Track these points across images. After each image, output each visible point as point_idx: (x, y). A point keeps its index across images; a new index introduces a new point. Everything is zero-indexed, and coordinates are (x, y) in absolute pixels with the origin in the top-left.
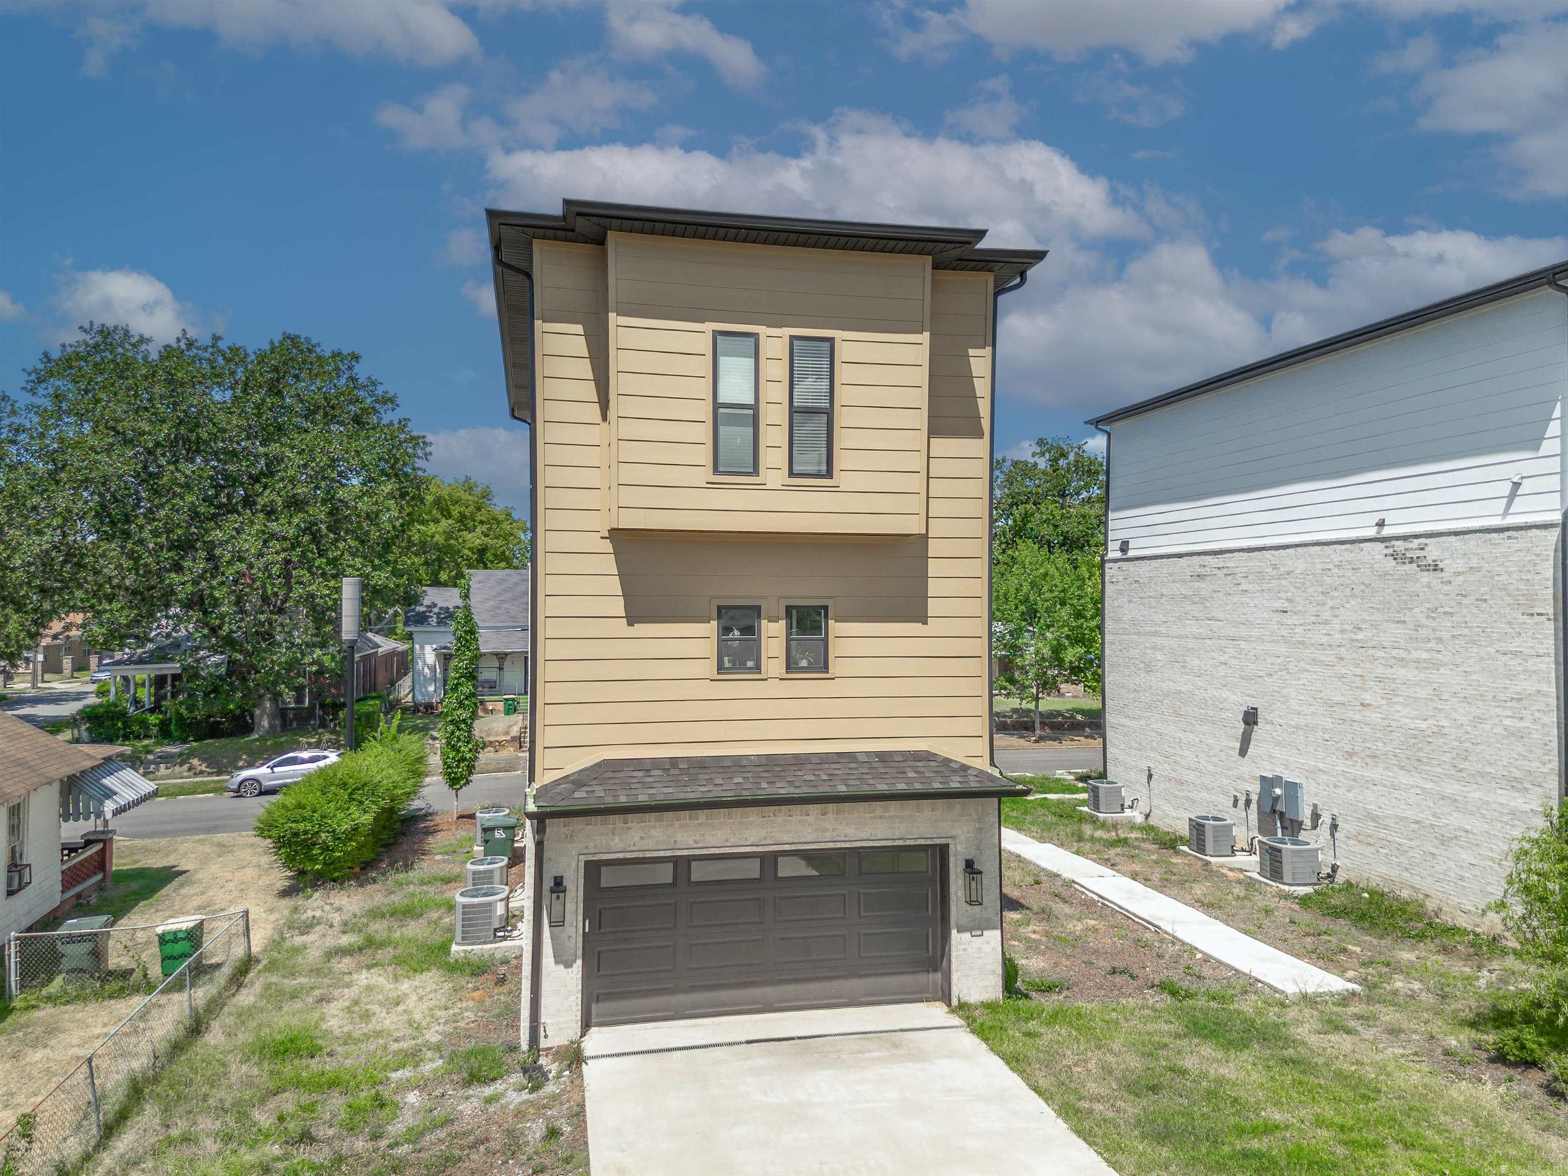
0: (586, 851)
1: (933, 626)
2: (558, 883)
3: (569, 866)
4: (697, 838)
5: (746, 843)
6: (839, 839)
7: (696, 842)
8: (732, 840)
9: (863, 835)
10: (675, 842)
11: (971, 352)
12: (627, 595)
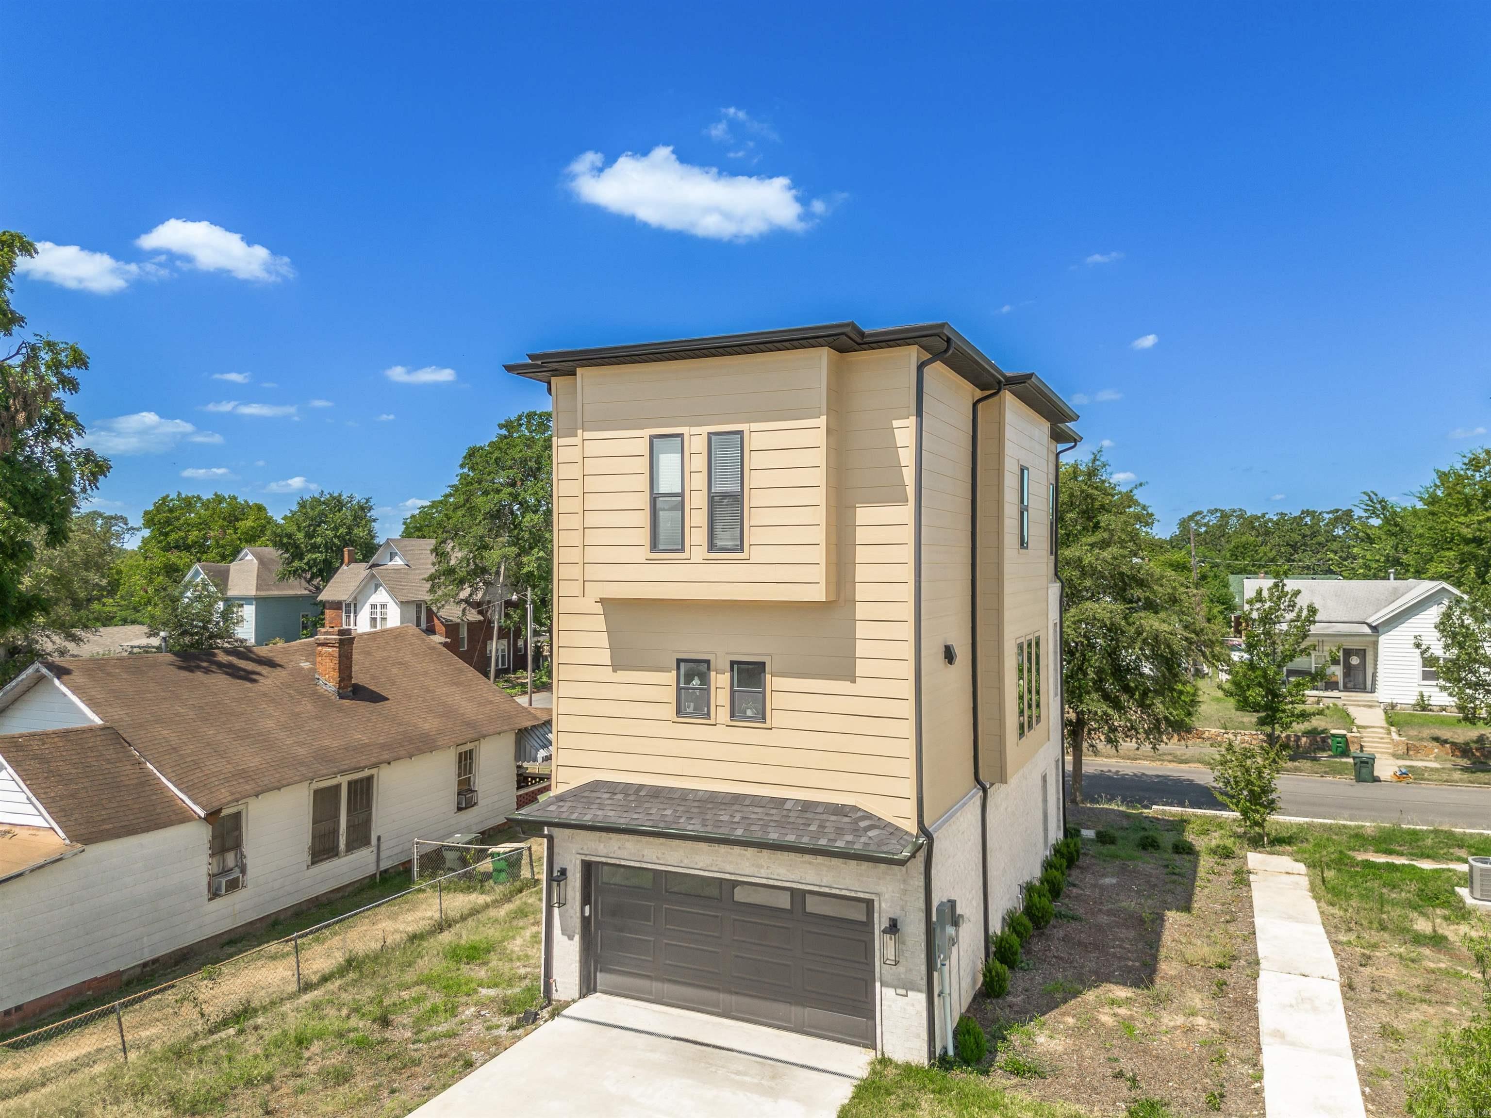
0: (581, 852)
1: (862, 686)
2: (563, 872)
3: (571, 861)
4: (660, 855)
5: (696, 867)
6: (772, 877)
7: (658, 858)
8: (686, 862)
9: (792, 877)
10: (643, 856)
11: (896, 423)
12: (613, 648)
